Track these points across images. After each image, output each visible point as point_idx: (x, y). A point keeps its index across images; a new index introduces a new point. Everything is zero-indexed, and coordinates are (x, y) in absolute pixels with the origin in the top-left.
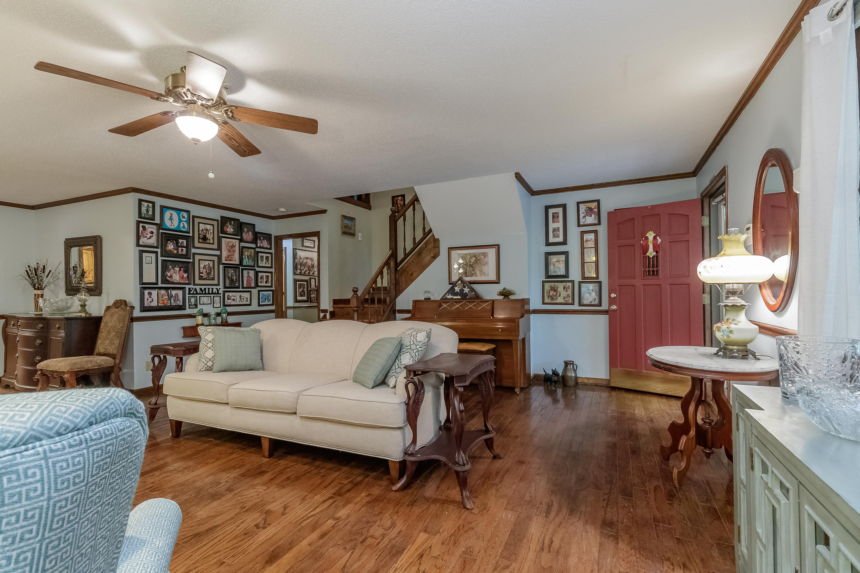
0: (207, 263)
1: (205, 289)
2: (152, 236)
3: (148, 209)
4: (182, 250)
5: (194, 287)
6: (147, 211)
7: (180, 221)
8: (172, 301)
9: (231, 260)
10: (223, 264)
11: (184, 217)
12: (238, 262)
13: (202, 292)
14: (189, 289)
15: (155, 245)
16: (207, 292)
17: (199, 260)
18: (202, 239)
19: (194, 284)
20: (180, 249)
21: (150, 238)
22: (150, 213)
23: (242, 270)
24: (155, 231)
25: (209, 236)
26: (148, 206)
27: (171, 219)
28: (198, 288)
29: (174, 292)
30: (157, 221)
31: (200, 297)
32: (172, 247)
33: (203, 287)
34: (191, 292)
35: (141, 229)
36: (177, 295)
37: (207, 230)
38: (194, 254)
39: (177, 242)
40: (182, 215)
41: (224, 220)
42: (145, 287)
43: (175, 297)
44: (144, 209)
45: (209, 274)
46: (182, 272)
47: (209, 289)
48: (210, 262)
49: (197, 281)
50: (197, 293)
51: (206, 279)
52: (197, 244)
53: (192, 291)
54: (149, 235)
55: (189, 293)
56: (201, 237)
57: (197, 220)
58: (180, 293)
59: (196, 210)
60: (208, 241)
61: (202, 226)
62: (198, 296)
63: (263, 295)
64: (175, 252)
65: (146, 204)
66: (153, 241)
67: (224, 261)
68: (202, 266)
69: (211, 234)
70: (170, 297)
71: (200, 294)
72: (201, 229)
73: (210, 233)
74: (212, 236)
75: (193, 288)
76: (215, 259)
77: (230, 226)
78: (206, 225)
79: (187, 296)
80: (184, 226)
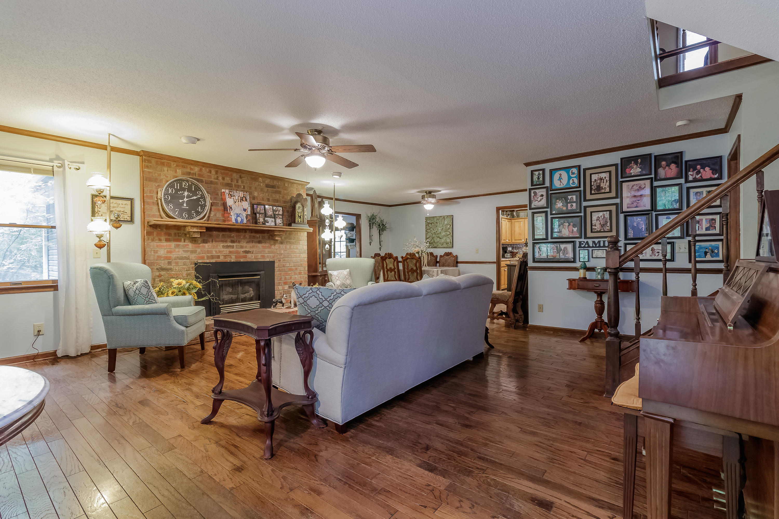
0: (601, 214)
1: (599, 242)
2: (542, 199)
3: (539, 177)
4: (572, 206)
5: (586, 240)
6: (538, 178)
7: (569, 178)
8: (561, 254)
9: (637, 207)
10: (623, 212)
11: (573, 173)
12: (648, 207)
13: (596, 244)
14: (580, 242)
15: (545, 206)
16: (602, 245)
17: (591, 212)
18: (595, 190)
19: (586, 237)
20: (569, 205)
21: (540, 201)
22: (541, 179)
23: (657, 216)
24: (544, 194)
25: (605, 185)
26: (539, 174)
27: (560, 179)
28: (590, 241)
29: (563, 246)
30: (547, 184)
31: (592, 250)
32: (561, 204)
33: (596, 241)
34: (582, 246)
35: (532, 195)
36: (565, 248)
37: (601, 179)
38: (585, 207)
39: (566, 199)
40: (572, 172)
41: (626, 162)
42: (536, 242)
43: (564, 250)
44: (535, 178)
45: (603, 226)
46: (571, 227)
47: (604, 242)
48: (605, 213)
49: (589, 234)
50: (589, 247)
51: (600, 232)
52: (589, 196)
53: (583, 244)
54: (540, 198)
55: (580, 247)
56: (594, 188)
57: (588, 172)
58: (569, 247)
59: (586, 162)
60: (603, 191)
61: (594, 177)
62: (590, 249)
63: (701, 248)
64: (565, 208)
65: (537, 173)
66: (543, 203)
67: (625, 209)
68: (594, 218)
69: (607, 182)
70: (559, 250)
71: (593, 247)
72: (593, 180)
73: (605, 181)
74: (608, 184)
75: (584, 242)
76: (613, 208)
77: (635, 166)
78: (600, 175)
79: (578, 249)
80: (574, 182)
